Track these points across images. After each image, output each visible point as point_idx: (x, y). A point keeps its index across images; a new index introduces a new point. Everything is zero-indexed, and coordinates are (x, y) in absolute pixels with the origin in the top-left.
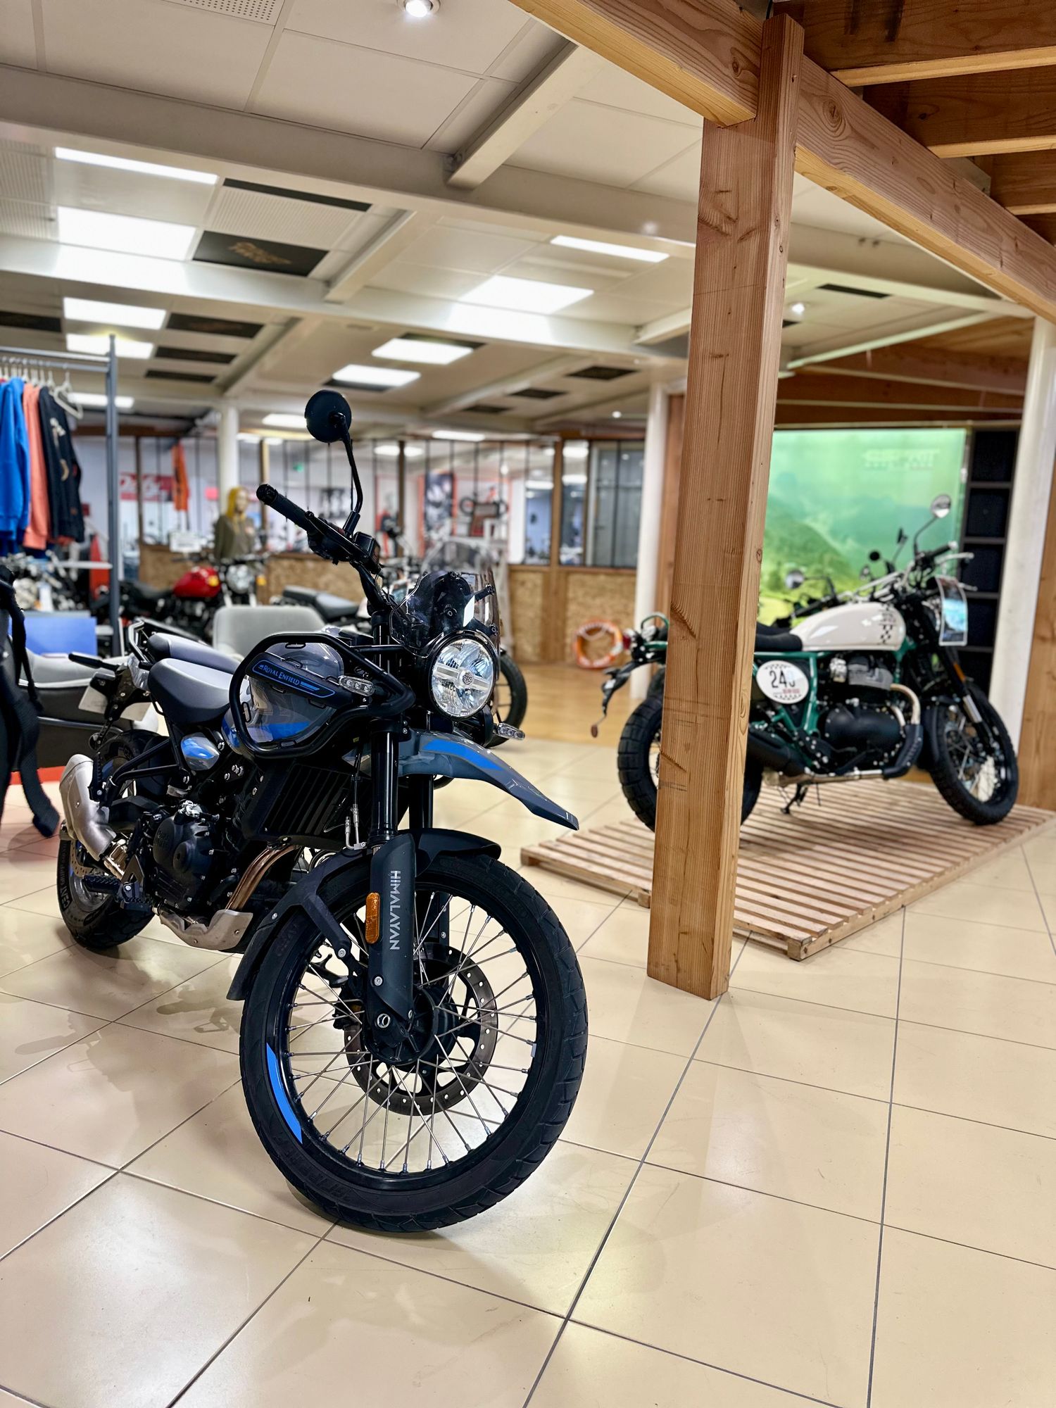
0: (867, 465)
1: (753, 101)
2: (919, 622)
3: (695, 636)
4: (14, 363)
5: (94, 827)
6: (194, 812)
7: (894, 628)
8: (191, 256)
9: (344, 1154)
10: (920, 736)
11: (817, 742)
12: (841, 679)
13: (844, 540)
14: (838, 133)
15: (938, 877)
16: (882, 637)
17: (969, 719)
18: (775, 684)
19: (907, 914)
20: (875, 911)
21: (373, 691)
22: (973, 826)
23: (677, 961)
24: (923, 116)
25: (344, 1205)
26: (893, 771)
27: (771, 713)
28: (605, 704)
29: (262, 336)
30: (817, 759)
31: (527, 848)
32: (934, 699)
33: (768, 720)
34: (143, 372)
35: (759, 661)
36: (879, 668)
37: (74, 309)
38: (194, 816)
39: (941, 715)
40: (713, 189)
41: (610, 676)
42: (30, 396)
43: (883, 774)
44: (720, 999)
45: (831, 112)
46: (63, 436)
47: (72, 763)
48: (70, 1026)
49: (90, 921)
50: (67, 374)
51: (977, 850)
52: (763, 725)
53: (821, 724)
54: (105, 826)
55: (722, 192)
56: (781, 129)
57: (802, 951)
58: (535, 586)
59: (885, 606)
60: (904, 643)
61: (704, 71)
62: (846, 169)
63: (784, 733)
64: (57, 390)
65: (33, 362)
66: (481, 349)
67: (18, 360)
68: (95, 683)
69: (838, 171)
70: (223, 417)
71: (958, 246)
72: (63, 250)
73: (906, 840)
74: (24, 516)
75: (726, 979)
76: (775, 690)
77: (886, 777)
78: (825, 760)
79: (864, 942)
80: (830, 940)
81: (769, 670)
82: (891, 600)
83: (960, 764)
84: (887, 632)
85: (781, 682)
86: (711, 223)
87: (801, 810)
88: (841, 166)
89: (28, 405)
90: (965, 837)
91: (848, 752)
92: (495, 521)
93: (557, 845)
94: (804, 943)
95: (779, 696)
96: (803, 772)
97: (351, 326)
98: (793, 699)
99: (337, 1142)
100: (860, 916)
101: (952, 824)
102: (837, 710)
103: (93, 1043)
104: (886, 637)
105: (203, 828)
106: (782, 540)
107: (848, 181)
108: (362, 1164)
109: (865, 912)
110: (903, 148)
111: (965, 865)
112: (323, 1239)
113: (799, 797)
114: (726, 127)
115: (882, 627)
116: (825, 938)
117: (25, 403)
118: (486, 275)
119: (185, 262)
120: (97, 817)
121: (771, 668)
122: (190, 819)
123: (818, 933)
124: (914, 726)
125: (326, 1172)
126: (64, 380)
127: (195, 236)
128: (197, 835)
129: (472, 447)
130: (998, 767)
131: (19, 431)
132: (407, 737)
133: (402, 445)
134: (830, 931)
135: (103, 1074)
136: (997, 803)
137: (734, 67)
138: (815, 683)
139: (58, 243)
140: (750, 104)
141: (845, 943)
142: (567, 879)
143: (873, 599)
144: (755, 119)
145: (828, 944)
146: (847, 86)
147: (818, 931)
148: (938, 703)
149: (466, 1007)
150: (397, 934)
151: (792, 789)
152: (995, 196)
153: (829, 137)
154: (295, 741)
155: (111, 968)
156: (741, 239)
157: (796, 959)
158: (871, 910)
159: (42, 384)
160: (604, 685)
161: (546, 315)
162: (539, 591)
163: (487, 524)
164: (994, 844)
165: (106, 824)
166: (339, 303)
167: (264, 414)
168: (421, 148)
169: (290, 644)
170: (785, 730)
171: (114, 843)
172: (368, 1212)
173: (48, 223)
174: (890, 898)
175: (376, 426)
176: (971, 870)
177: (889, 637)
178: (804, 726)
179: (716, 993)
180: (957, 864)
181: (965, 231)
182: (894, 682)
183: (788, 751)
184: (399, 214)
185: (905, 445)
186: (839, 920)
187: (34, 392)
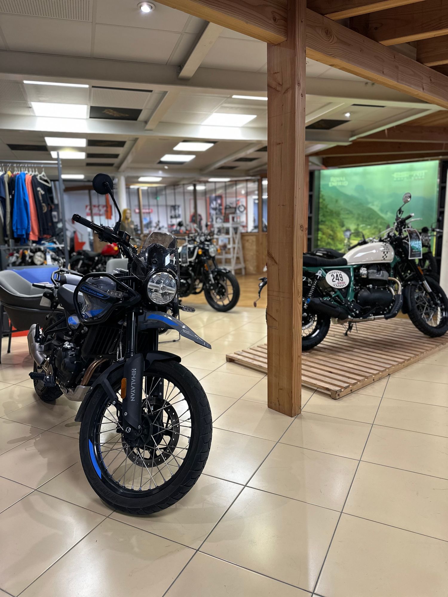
0: (395, 179)
1: (285, 33)
2: (402, 249)
3: (277, 264)
4: (22, 166)
5: (38, 353)
6: (68, 346)
7: (388, 253)
8: (89, 117)
9: (118, 483)
10: (402, 300)
11: (354, 304)
12: (365, 276)
13: (386, 213)
14: (330, 41)
15: (407, 361)
16: (383, 257)
17: (427, 292)
18: (334, 280)
19: (390, 377)
20: (374, 377)
21: (123, 295)
22: (429, 338)
23: (278, 401)
24: (376, 28)
25: (116, 504)
26: (389, 315)
27: (332, 293)
28: (259, 293)
29: (127, 146)
30: (354, 312)
31: (228, 355)
32: (409, 283)
33: (331, 296)
34: (85, 164)
35: (327, 271)
36: (382, 271)
37: (50, 141)
38: (68, 348)
39: (413, 290)
40: (272, 73)
41: (261, 281)
42: (28, 179)
43: (385, 317)
44: (297, 416)
45: (326, 33)
46: (44, 194)
47: (32, 328)
48: (30, 432)
49: (43, 390)
50: (43, 169)
51: (428, 349)
52: (328, 298)
53: (356, 296)
54: (42, 353)
55: (276, 73)
56: (297, 43)
57: (337, 395)
58: (253, 241)
59: (385, 243)
60: (395, 258)
61: (259, 23)
62: (336, 57)
63: (339, 301)
64: (39, 175)
65: (29, 165)
66: (217, 144)
67: (23, 165)
68: (45, 295)
69: (332, 58)
70: (119, 180)
71: (399, 84)
72: (39, 119)
73: (396, 346)
74: (28, 228)
75: (299, 408)
76: (334, 283)
77: (387, 318)
78: (357, 312)
79: (368, 391)
80: (351, 390)
81: (331, 274)
82: (389, 241)
83: (423, 310)
84: (385, 255)
85: (336, 279)
86: (272, 87)
87: (352, 333)
88: (333, 55)
89: (27, 183)
90: (424, 343)
91: (367, 308)
92: (233, 215)
93: (241, 353)
94: (337, 392)
95: (335, 285)
96: (348, 318)
97: (160, 139)
98: (342, 286)
99: (116, 479)
100: (366, 380)
101: (419, 338)
102: (363, 290)
103: (37, 439)
104: (385, 257)
105: (73, 353)
106: (359, 215)
107: (337, 61)
108: (125, 487)
109: (368, 378)
110: (365, 44)
111: (422, 355)
112: (108, 517)
113: (350, 328)
114: (276, 45)
115: (383, 253)
116: (349, 389)
117: (26, 182)
118: (209, 113)
119: (87, 119)
120: (39, 349)
121: (332, 273)
122: (67, 349)
123: (345, 387)
124: (399, 295)
125: (110, 490)
126: (42, 172)
127: (88, 109)
128: (70, 355)
129: (223, 184)
130: (442, 311)
131: (24, 194)
132: (142, 314)
133: (195, 186)
134: (351, 386)
135: (38, 452)
136: (442, 327)
137: (274, 20)
138: (353, 279)
139: (35, 116)
140: (283, 34)
141: (359, 391)
142: (244, 367)
143: (381, 241)
144: (287, 40)
145: (350, 392)
146: (333, 20)
147: (345, 386)
148: (411, 285)
149: (167, 423)
150: (134, 395)
151: (347, 324)
152: (418, 60)
153: (326, 44)
154: (98, 318)
155: (51, 409)
156: (285, 93)
157: (335, 399)
158: (372, 377)
159: (33, 174)
160: (260, 284)
161: (239, 127)
162: (254, 243)
163: (231, 217)
164: (437, 346)
165: (42, 352)
166: (151, 130)
167: (138, 177)
168: (166, 65)
169: (94, 278)
170: (339, 300)
171: (46, 359)
172: (124, 506)
173: (29, 109)
174: (382, 371)
175: (183, 179)
176: (424, 358)
177: (386, 257)
178: (348, 298)
179: (295, 414)
180: (418, 355)
181: (402, 77)
182: (390, 276)
183: (339, 309)
184: (165, 93)
185: (411, 170)
186: (356, 381)
187: (30, 178)
